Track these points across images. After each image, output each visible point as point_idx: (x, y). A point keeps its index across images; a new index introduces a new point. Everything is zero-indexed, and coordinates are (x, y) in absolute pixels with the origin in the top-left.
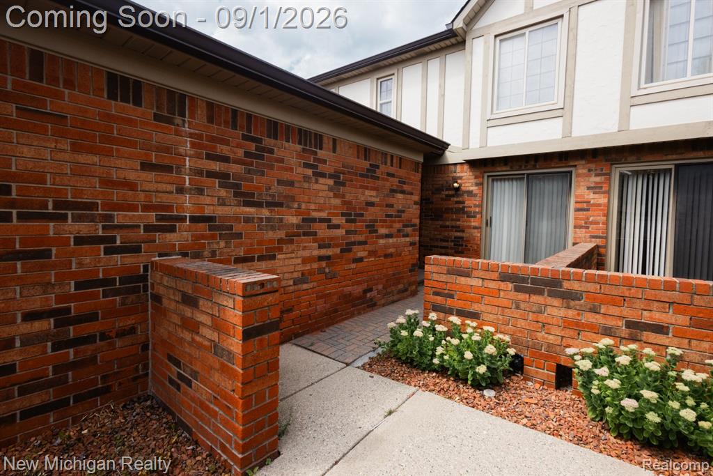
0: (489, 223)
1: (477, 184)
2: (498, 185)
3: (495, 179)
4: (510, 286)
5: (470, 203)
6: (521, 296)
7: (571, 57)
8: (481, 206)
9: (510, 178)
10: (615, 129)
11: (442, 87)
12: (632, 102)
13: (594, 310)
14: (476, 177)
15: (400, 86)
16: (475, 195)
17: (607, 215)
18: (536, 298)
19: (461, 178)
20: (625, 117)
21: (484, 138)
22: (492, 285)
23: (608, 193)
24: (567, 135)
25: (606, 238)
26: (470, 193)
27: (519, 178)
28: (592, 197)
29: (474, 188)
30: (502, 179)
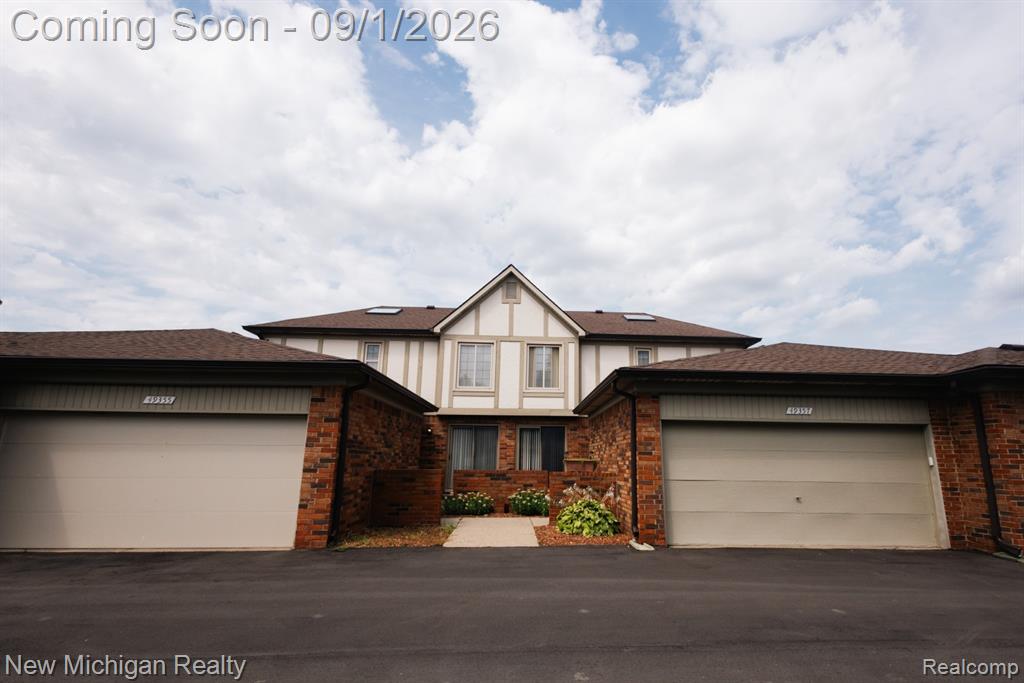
0: (450, 457)
1: (444, 431)
2: (456, 432)
3: (455, 428)
4: (489, 478)
5: (439, 443)
6: (493, 482)
7: (498, 357)
8: (445, 445)
9: (464, 428)
10: (517, 407)
11: (420, 361)
12: (523, 395)
13: (515, 483)
14: (444, 426)
15: (386, 353)
16: (442, 438)
17: (515, 452)
18: (498, 482)
19: (433, 426)
20: (521, 402)
21: (451, 401)
22: (484, 479)
23: (515, 439)
24: (496, 406)
25: (514, 464)
26: (439, 437)
27: (470, 428)
28: (508, 441)
29: (442, 433)
30: (459, 428)
